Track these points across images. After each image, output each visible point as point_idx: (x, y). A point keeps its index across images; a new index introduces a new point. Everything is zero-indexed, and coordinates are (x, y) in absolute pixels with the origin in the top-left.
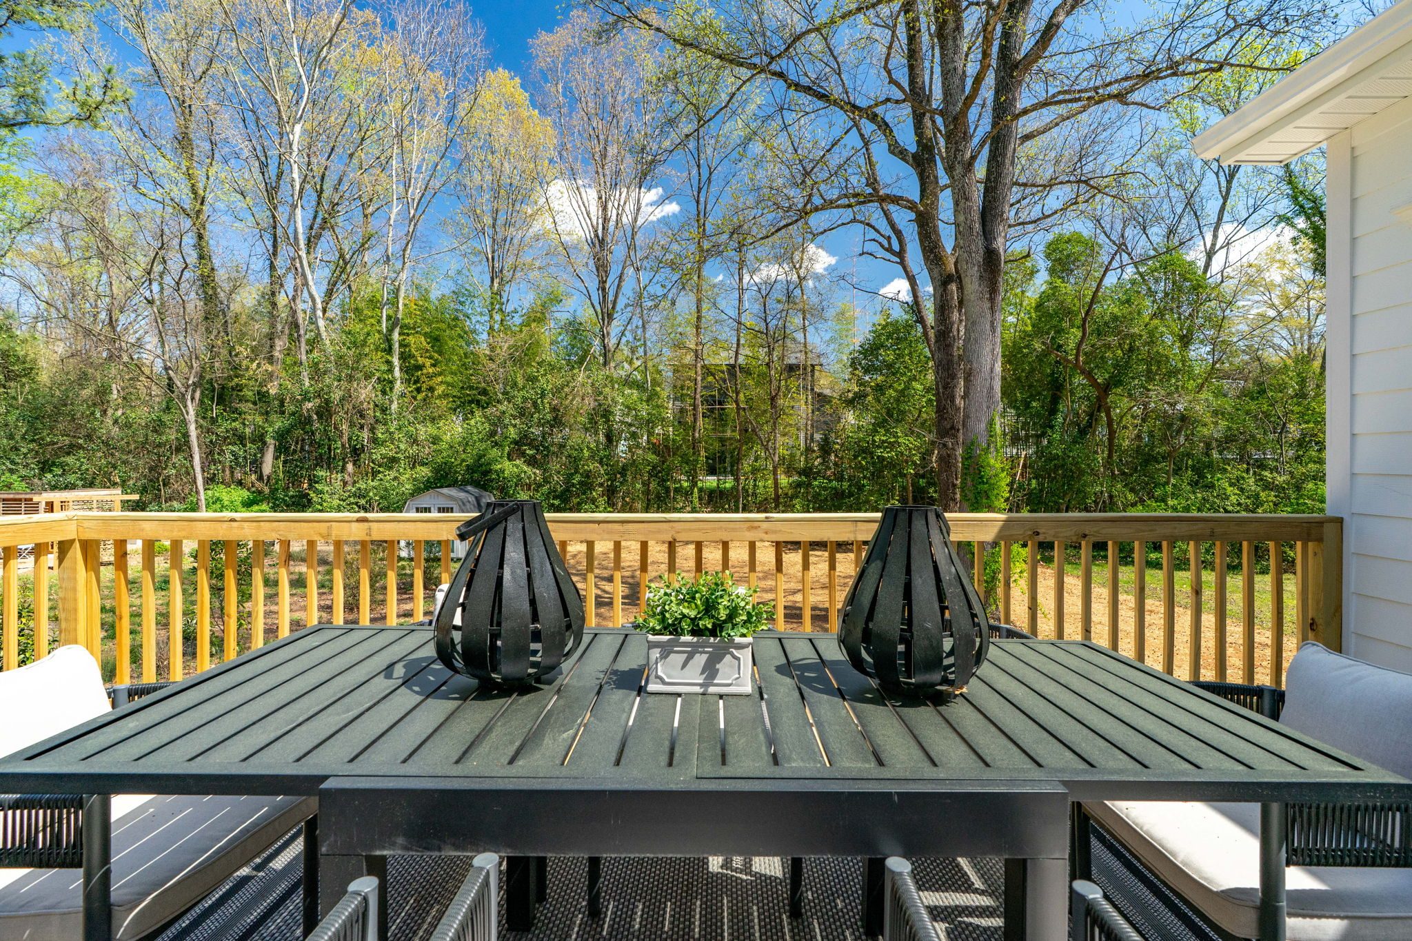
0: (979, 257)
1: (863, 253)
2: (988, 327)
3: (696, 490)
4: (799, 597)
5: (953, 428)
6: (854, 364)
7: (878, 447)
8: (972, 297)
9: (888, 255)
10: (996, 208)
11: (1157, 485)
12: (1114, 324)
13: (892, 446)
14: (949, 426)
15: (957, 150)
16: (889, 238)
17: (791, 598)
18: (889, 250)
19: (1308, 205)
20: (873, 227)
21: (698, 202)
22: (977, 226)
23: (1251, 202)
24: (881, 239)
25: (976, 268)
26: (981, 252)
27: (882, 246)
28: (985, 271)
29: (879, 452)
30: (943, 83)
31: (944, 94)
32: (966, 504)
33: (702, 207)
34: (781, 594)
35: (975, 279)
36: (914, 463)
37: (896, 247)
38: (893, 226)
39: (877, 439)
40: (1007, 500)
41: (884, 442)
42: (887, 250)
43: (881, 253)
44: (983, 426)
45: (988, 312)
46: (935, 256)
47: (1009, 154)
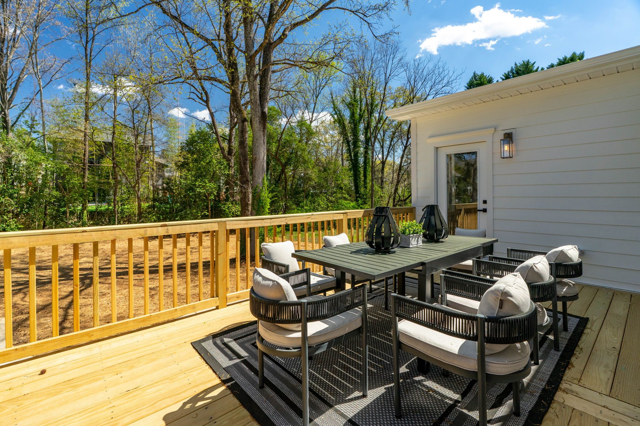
0: (259, 114)
1: (190, 98)
2: (262, 141)
3: (85, 212)
4: (171, 260)
5: (247, 180)
6: (182, 148)
7: (197, 187)
8: (256, 129)
9: (201, 101)
10: (265, 96)
11: (301, 202)
12: (288, 143)
13: (203, 187)
14: (245, 180)
15: (251, 70)
16: (201, 94)
17: (167, 261)
18: (201, 99)
19: (338, 112)
20: (194, 87)
21: (86, 49)
22: (258, 102)
23: (322, 107)
24: (197, 93)
25: (258, 118)
26: (260, 112)
27: (198, 97)
28: (261, 120)
29: (198, 190)
30: (245, 41)
31: (246, 45)
32: (254, 212)
33: (88, 52)
34: (162, 259)
35: (258, 123)
36: (214, 194)
37: (205, 98)
38: (203, 89)
39: (197, 183)
40: (269, 209)
41: (200, 185)
42: (200, 99)
43: (198, 100)
44: (260, 180)
45: (262, 136)
46: (239, 110)
47: (269, 77)
